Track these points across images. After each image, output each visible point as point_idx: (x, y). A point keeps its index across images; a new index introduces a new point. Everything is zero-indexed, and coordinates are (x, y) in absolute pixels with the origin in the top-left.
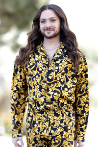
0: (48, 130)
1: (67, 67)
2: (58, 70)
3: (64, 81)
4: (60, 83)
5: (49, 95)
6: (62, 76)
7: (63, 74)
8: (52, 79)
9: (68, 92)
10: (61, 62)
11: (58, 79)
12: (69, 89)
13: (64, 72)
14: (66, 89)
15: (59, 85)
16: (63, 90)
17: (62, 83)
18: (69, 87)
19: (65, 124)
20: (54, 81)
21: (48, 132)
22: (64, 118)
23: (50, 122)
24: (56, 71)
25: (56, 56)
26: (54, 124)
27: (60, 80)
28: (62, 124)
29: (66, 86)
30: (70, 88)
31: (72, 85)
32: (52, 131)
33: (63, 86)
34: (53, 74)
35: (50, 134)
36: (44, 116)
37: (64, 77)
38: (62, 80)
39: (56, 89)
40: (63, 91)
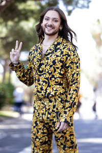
0: (45, 115)
1: (55, 60)
2: (47, 63)
3: (52, 72)
4: (48, 74)
5: (40, 84)
6: (50, 68)
7: (51, 66)
8: (43, 71)
10: (51, 56)
11: (47, 71)
12: (55, 78)
13: (52, 64)
14: (53, 79)
15: (48, 76)
16: (51, 79)
17: (50, 74)
18: (56, 77)
19: (57, 109)
20: (44, 72)
21: (46, 116)
22: (57, 104)
23: (46, 108)
25: (48, 52)
26: (49, 109)
27: (48, 72)
28: (55, 109)
29: (53, 76)
31: (58, 75)
32: (49, 116)
33: (51, 76)
34: (43, 66)
35: (48, 118)
36: (42, 103)
37: (52, 69)
38: (50, 72)
39: (45, 80)
40: (50, 81)
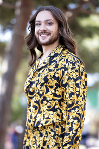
1: (47, 76)
2: (38, 81)
3: (43, 93)
4: (38, 96)
5: (30, 110)
6: (41, 88)
7: (42, 85)
8: (34, 92)
9: (47, 106)
10: (43, 71)
13: (43, 81)
14: (45, 102)
15: (38, 98)
16: (42, 103)
17: (41, 95)
18: (48, 99)
20: (35, 94)
22: (48, 139)
24: (37, 82)
25: (41, 66)
27: (38, 93)
28: (46, 147)
29: (45, 99)
30: (50, 100)
31: (51, 97)
33: (42, 98)
34: (34, 86)
36: (34, 137)
37: (44, 88)
38: (41, 93)
39: (35, 104)
40: (41, 105)
